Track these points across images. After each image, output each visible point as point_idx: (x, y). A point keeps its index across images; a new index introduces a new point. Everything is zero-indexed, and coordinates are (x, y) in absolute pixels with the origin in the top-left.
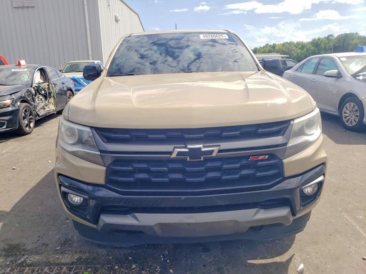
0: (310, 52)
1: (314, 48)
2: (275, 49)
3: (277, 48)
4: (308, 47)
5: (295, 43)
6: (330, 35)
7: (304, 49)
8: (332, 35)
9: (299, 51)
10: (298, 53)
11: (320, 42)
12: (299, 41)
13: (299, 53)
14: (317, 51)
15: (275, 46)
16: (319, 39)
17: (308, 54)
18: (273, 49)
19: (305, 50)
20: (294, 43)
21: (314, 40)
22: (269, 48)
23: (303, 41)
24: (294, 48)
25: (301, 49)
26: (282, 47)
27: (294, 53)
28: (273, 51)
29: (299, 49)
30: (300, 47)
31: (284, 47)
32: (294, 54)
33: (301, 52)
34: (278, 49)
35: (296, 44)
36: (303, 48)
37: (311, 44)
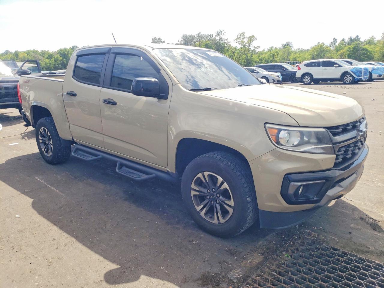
0: (58, 62)
1: (62, 58)
2: (19, 57)
3: (21, 56)
4: (56, 57)
5: (40, 51)
6: (75, 46)
7: (51, 59)
8: (77, 46)
9: (47, 61)
10: (46, 64)
11: (67, 53)
12: (43, 50)
13: (48, 63)
14: (65, 62)
15: (18, 54)
16: (65, 49)
17: (57, 65)
18: (15, 57)
19: (53, 59)
20: (38, 51)
21: (61, 50)
22: (11, 56)
23: (48, 51)
24: (40, 57)
25: (49, 59)
26: (27, 56)
27: (42, 62)
28: (17, 60)
29: (46, 59)
30: (48, 56)
31: (29, 55)
32: (42, 64)
33: (49, 62)
34: (22, 58)
35: (41, 53)
36: (51, 57)
37: (58, 53)
